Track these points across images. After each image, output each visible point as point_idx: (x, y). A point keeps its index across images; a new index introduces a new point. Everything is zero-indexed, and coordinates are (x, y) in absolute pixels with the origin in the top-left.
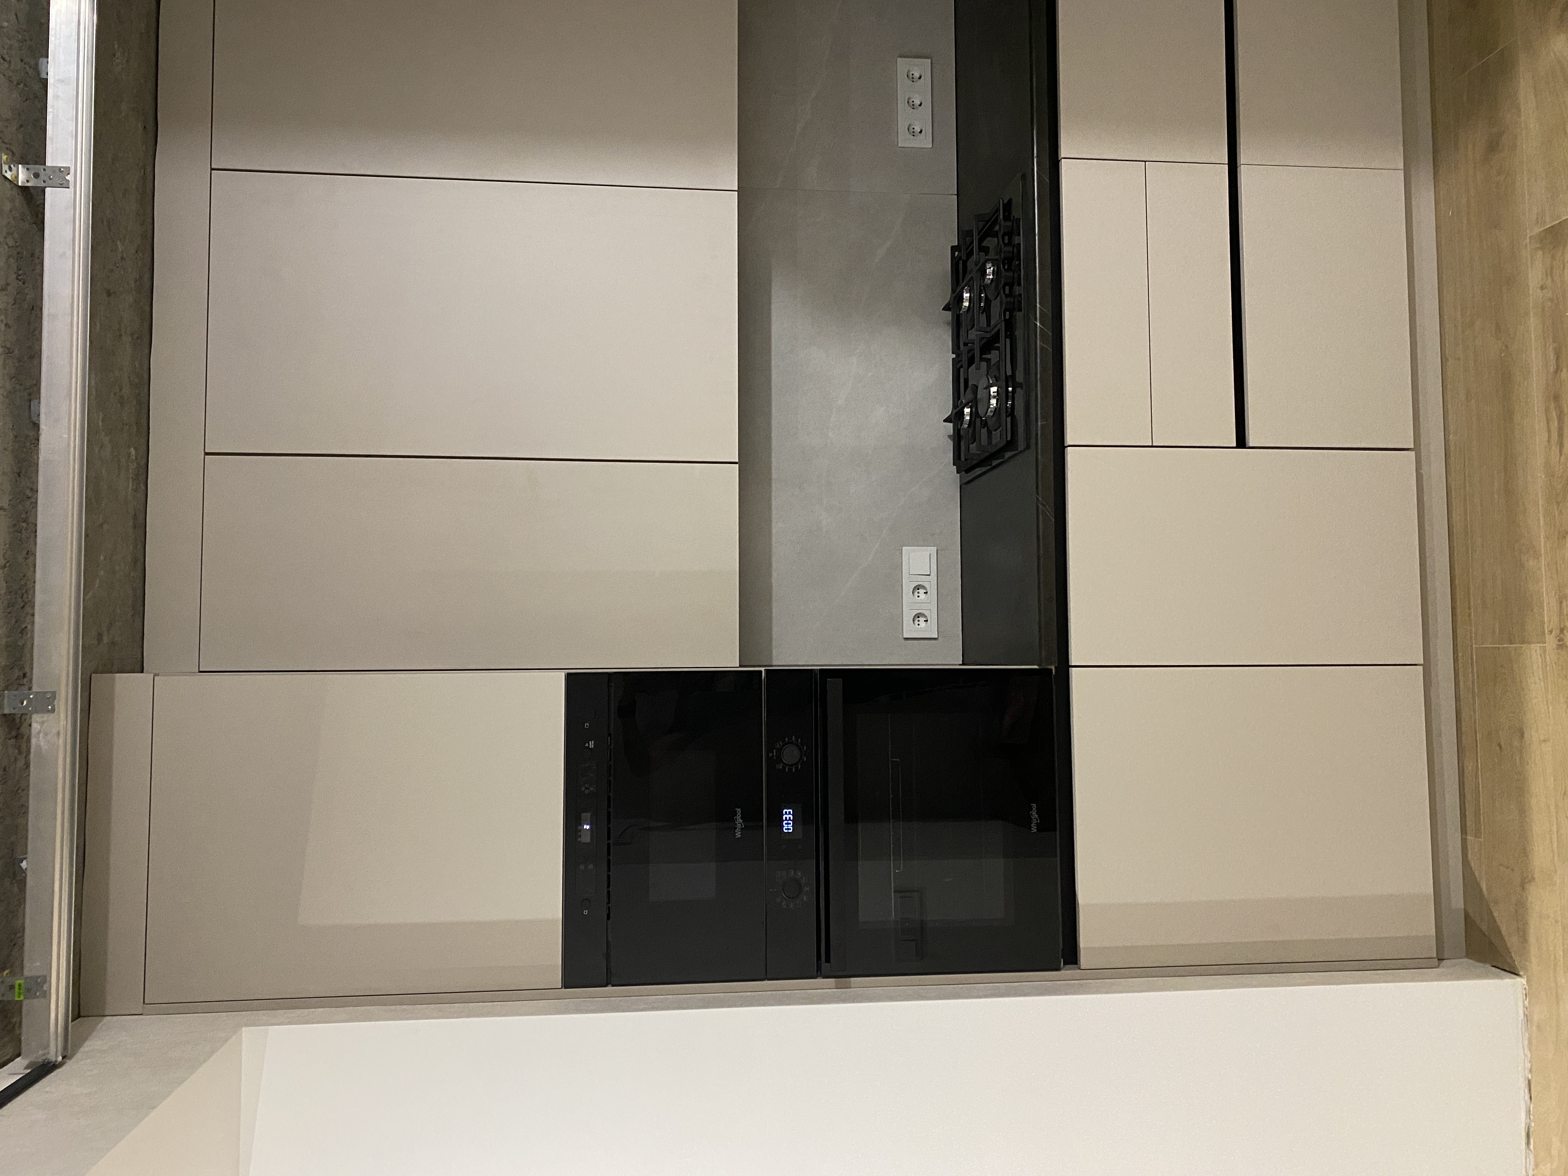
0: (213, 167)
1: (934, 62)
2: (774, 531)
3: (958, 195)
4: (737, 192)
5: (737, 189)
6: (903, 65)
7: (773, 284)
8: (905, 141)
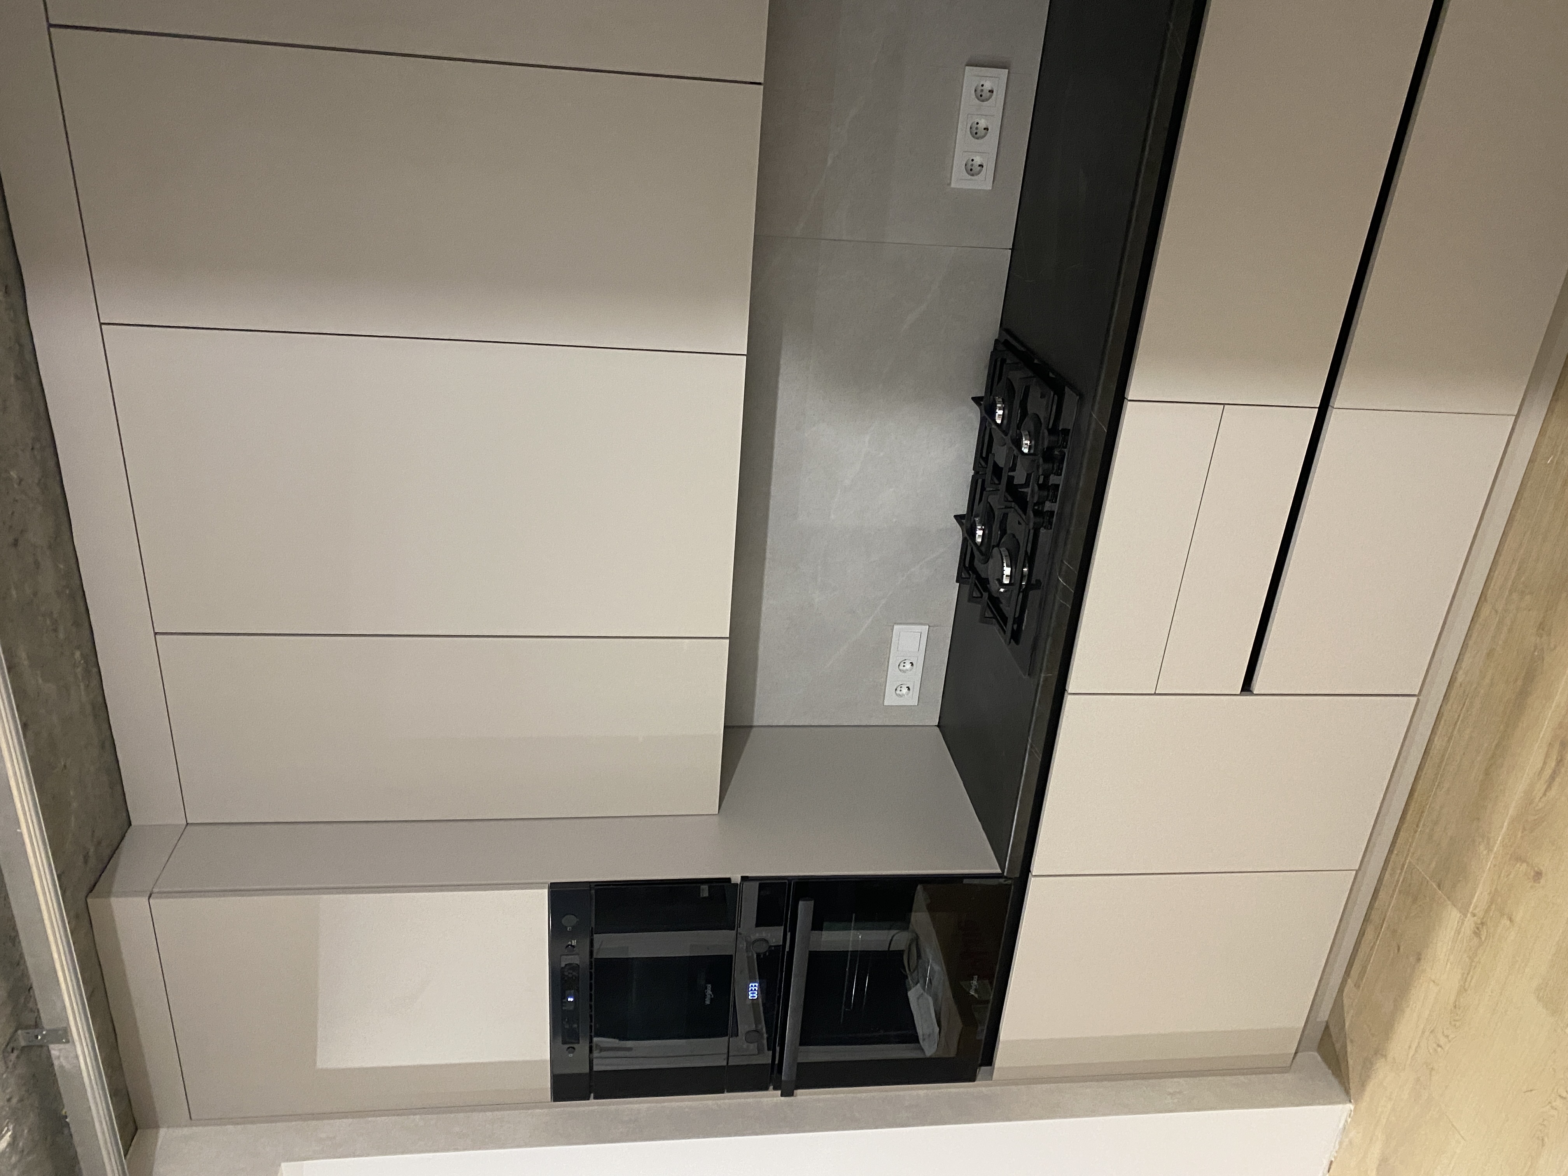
0: (102, 321)
1: (1011, 72)
2: (763, 609)
3: (1013, 249)
4: (745, 357)
5: (746, 353)
6: (973, 77)
7: (783, 352)
8: (959, 180)
